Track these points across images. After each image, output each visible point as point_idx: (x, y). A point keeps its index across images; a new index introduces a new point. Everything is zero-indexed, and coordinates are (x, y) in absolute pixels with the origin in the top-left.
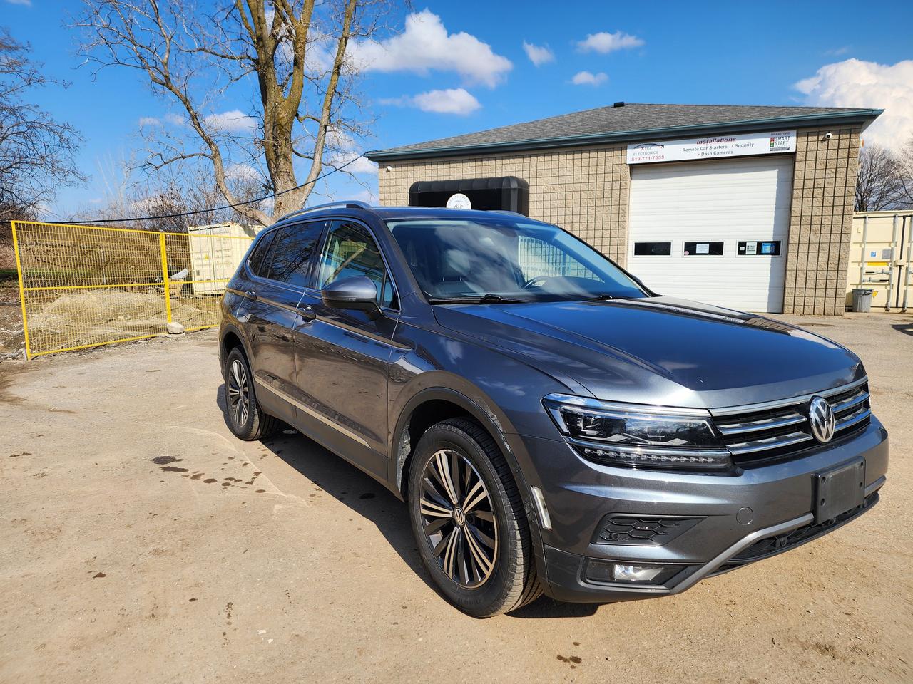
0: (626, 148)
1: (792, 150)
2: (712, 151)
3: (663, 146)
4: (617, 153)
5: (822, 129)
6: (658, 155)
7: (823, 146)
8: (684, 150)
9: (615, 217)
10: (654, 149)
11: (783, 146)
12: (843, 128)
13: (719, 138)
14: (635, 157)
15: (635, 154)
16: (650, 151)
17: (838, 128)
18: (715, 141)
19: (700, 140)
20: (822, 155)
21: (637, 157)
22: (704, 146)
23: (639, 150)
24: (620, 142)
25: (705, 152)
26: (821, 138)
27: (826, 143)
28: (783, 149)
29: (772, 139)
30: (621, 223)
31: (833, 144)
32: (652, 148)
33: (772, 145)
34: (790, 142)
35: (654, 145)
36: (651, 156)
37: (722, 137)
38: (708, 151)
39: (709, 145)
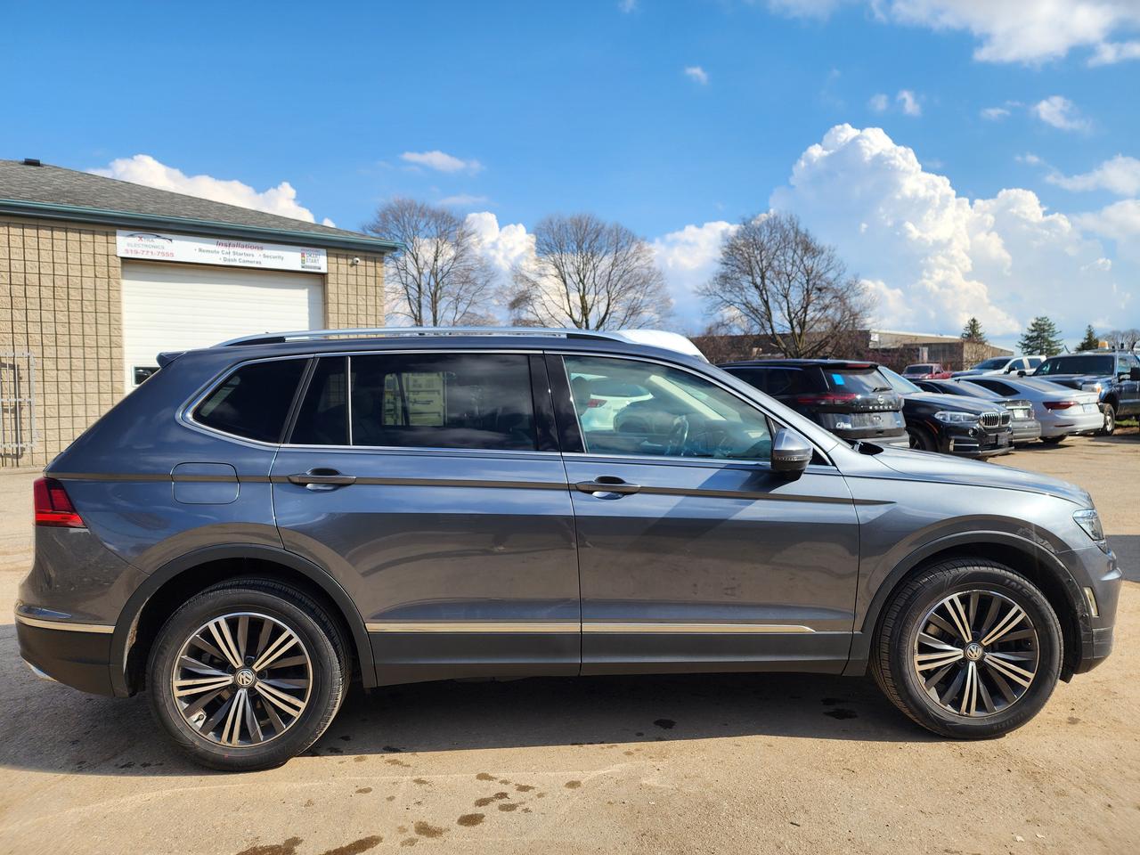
0: (115, 234)
1: (324, 270)
2: (237, 257)
3: (171, 240)
4: (100, 239)
5: (350, 253)
6: (165, 251)
7: (352, 270)
8: (200, 250)
9: (103, 329)
10: (158, 242)
11: (313, 264)
12: (369, 255)
13: (244, 243)
14: (129, 248)
15: (127, 245)
16: (152, 243)
17: (364, 254)
18: (238, 246)
19: (220, 241)
20: (352, 280)
21: (133, 249)
22: (226, 249)
23: (135, 240)
24: (108, 224)
25: (227, 256)
26: (350, 261)
27: (354, 267)
28: (315, 267)
29: (303, 255)
30: (114, 339)
31: (361, 270)
32: (154, 240)
33: (303, 262)
34: (320, 262)
35: (158, 236)
36: (154, 250)
37: (247, 243)
38: (232, 257)
39: (232, 250)
